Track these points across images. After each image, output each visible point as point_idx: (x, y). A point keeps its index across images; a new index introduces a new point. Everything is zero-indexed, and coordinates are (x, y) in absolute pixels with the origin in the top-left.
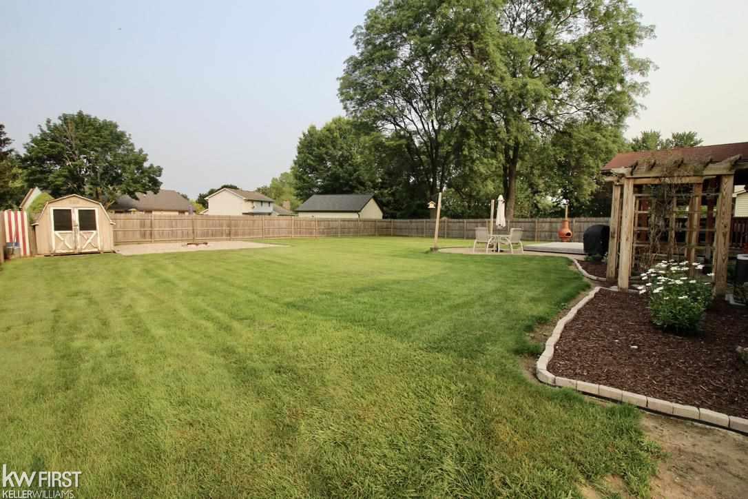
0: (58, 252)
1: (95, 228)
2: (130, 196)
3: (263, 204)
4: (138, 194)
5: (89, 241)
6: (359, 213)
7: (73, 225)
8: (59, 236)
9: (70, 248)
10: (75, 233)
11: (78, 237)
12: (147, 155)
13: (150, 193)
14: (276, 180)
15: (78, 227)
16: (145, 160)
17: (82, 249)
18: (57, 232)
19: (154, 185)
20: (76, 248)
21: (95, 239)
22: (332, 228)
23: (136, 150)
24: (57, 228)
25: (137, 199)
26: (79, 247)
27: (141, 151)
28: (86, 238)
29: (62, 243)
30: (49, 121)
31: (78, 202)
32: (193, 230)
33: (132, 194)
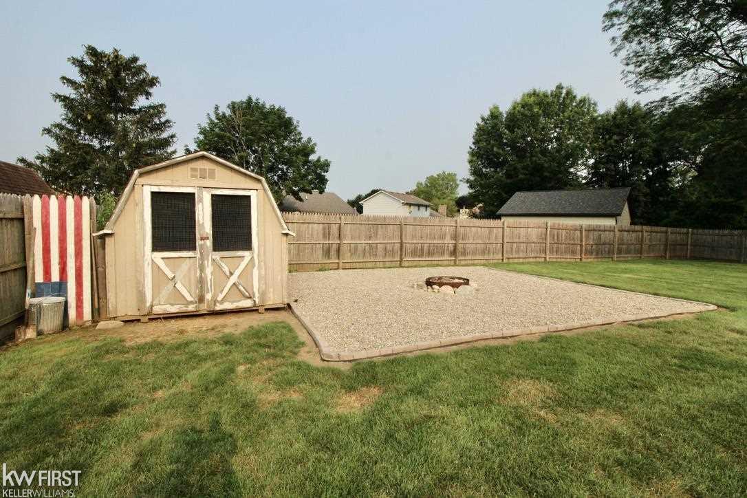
0: (158, 309)
1: (248, 246)
2: (294, 197)
3: (421, 208)
4: (302, 194)
5: (233, 279)
6: (618, 217)
7: (198, 236)
8: (161, 264)
9: (190, 299)
10: (202, 258)
11: (209, 270)
12: (315, 144)
13: (316, 192)
14: (421, 184)
15: (209, 243)
16: (313, 151)
17: (215, 302)
18: (159, 255)
19: (321, 183)
20: (201, 299)
21: (247, 273)
22: (604, 244)
23: (304, 139)
24: (158, 245)
25: (301, 200)
26: (209, 296)
27: (309, 140)
28: (226, 270)
29: (171, 285)
30: (217, 108)
31: (212, 175)
32: (401, 243)
33: (295, 194)
